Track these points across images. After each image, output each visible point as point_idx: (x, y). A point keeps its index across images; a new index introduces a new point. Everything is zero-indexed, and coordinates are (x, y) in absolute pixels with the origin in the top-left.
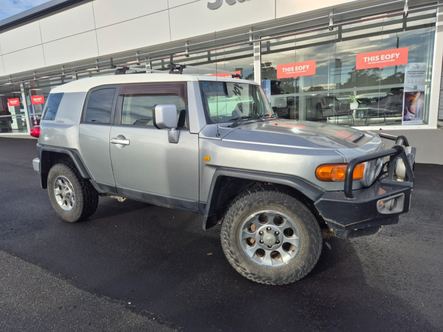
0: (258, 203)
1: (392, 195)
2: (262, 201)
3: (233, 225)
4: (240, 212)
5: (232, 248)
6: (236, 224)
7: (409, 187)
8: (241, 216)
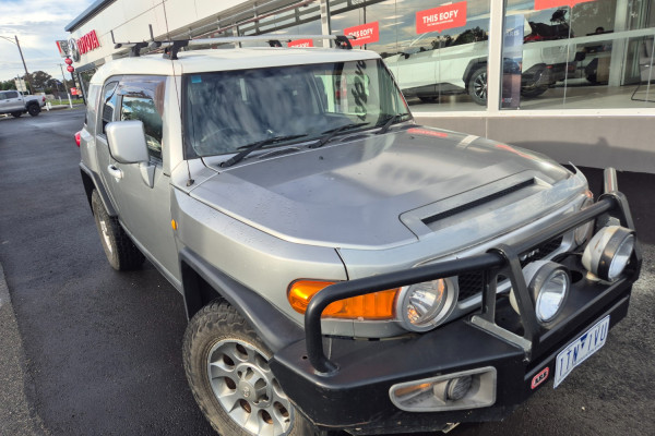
0: (221, 324)
1: (444, 372)
2: (225, 323)
3: (192, 352)
4: (198, 334)
5: (197, 389)
6: (196, 351)
7: (521, 349)
8: (201, 341)
